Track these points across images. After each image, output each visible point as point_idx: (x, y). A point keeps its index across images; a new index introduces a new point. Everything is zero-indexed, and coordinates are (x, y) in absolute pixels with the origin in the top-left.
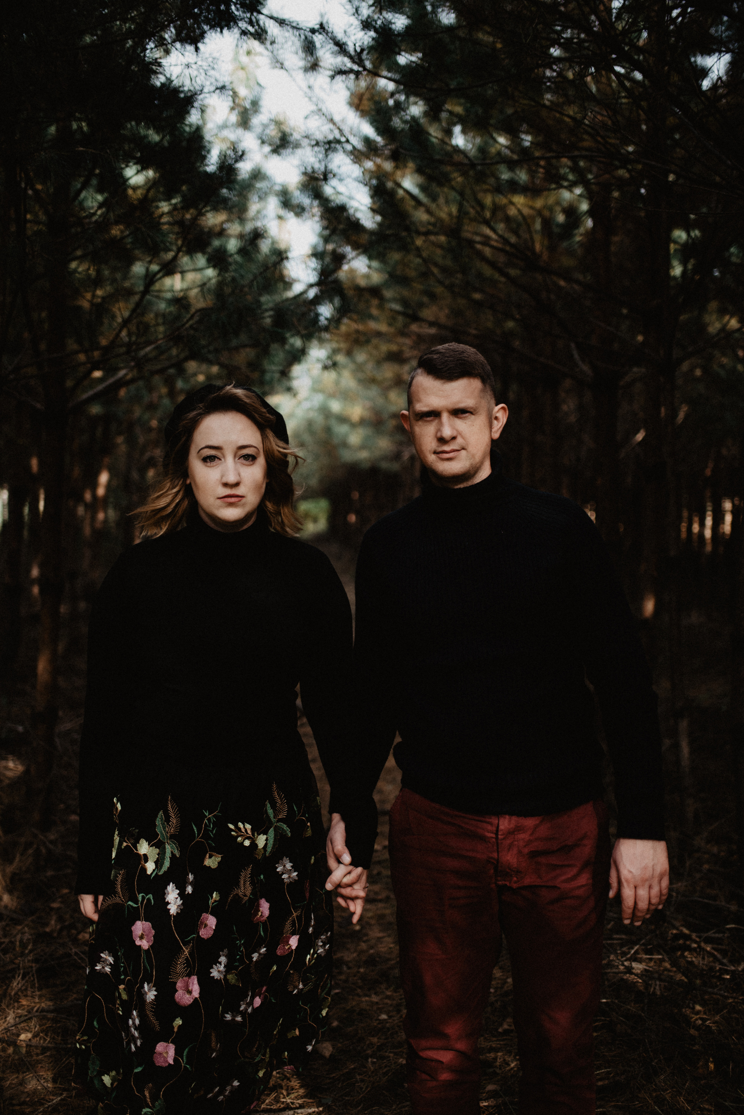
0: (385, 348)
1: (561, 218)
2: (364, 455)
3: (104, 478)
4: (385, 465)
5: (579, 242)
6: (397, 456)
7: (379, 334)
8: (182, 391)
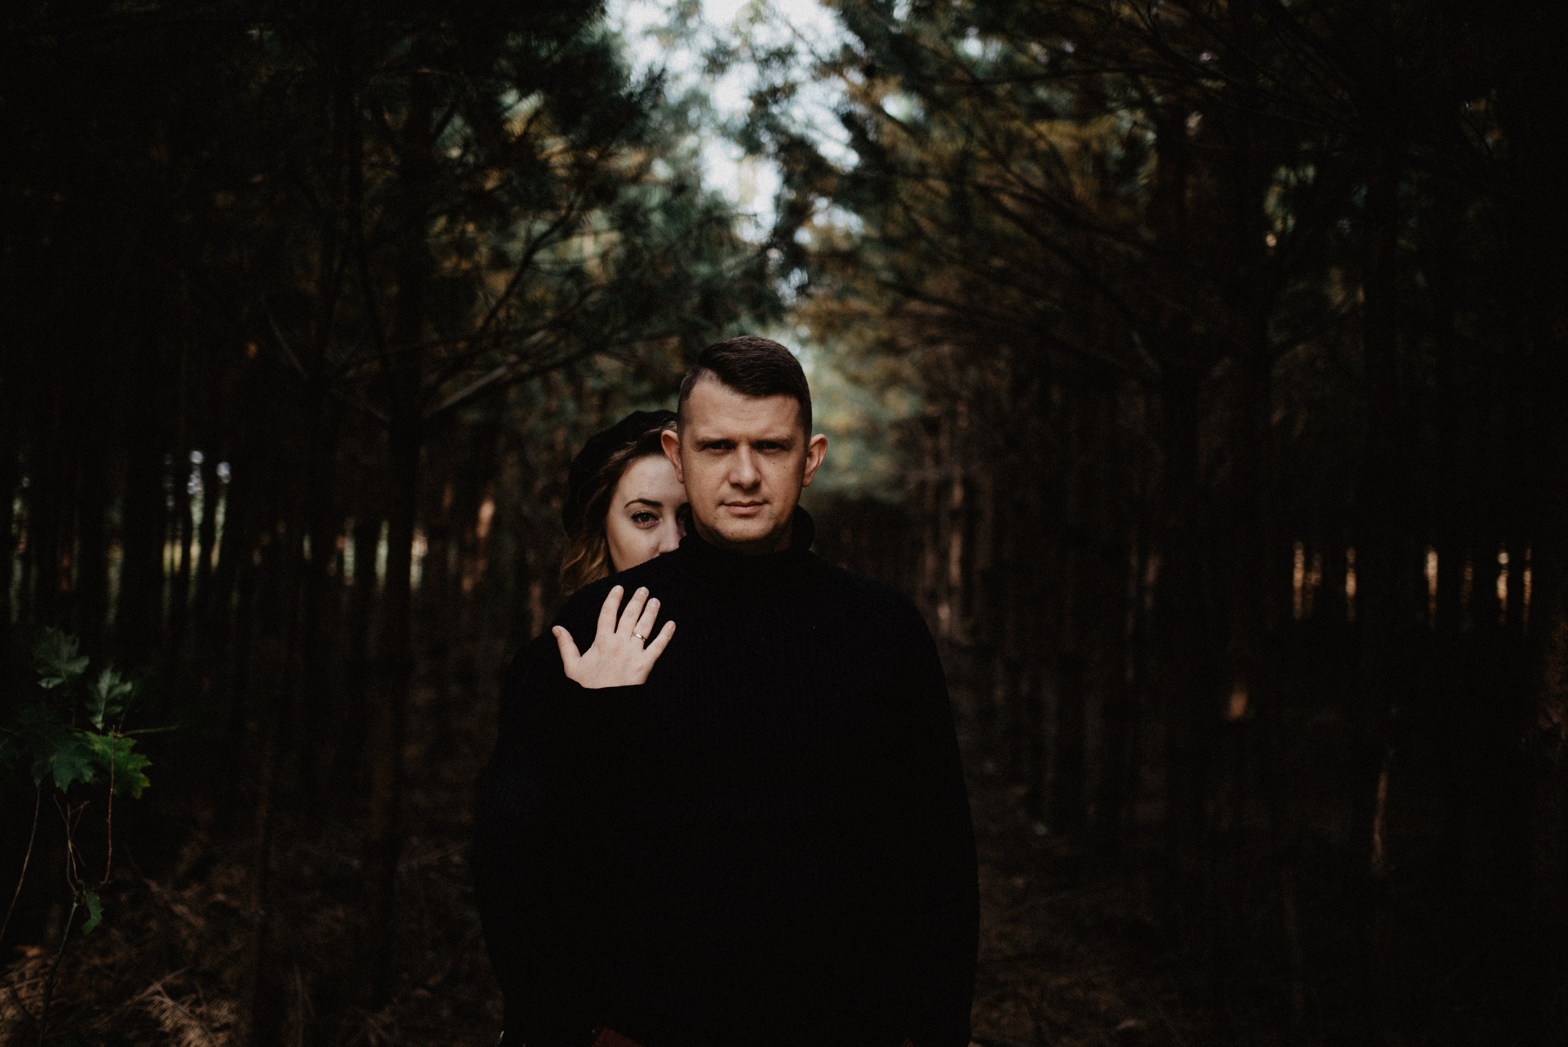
0: (870, 334)
1: (1117, 151)
2: (851, 480)
3: (487, 511)
4: (883, 495)
5: (1144, 186)
6: (898, 483)
7: (864, 316)
8: (594, 392)
